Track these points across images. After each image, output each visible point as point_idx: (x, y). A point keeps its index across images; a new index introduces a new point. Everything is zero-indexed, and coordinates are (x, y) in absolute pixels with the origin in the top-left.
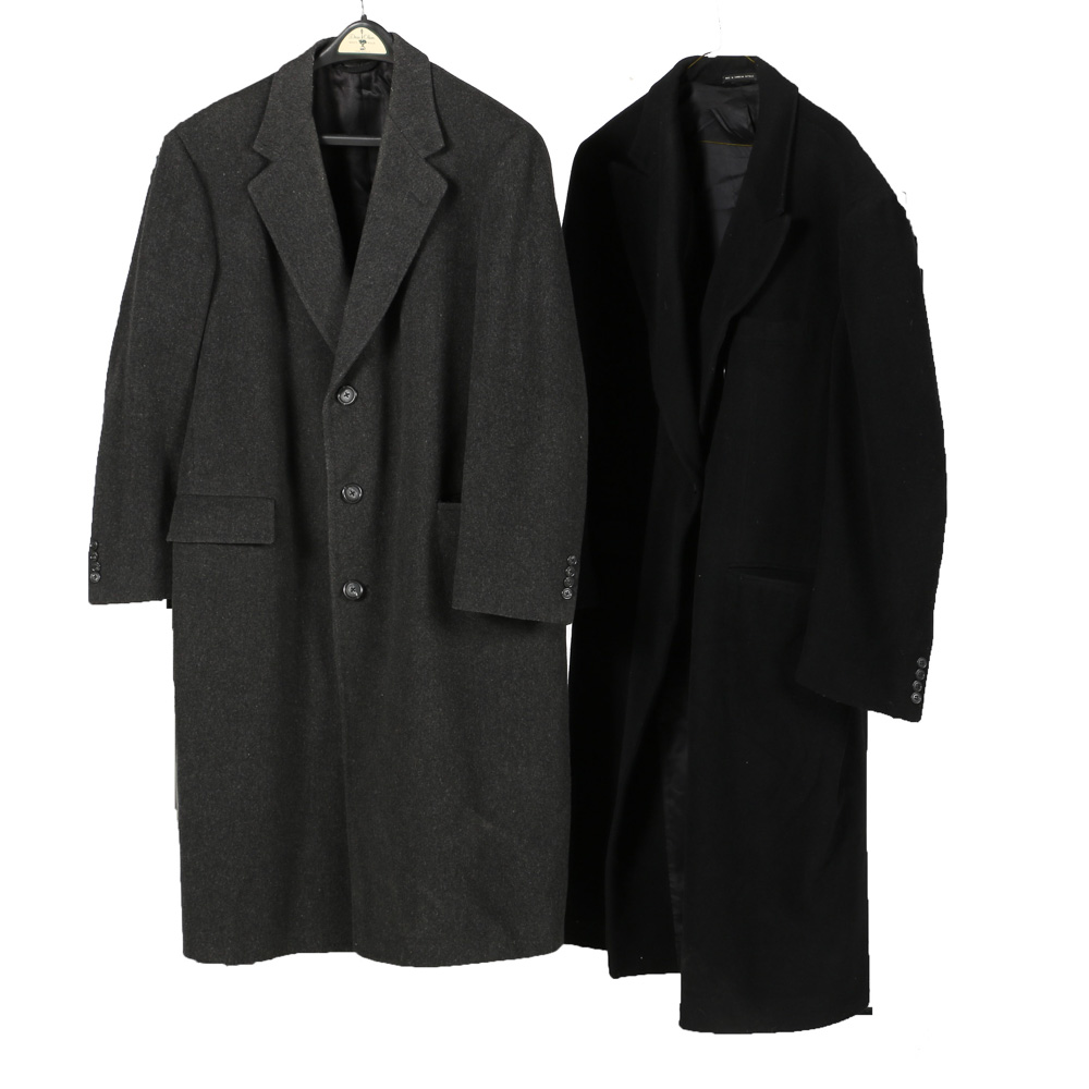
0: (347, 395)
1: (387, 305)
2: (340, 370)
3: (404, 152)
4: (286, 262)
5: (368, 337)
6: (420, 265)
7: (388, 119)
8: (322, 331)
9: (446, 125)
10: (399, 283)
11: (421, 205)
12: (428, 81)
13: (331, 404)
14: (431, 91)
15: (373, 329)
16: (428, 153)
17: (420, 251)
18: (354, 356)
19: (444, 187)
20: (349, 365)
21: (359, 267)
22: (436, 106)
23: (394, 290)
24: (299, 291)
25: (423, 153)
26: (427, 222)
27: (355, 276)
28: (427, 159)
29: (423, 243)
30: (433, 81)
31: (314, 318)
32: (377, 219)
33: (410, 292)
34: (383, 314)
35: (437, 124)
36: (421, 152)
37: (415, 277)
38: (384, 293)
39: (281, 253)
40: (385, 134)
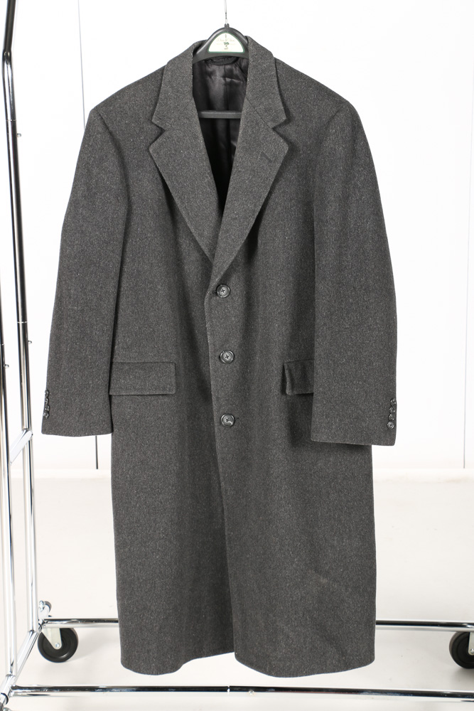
0: (223, 291)
1: (248, 232)
2: (216, 276)
3: (257, 124)
4: (177, 200)
5: (235, 254)
6: (271, 202)
7: (246, 100)
8: (203, 247)
9: (288, 103)
10: (255, 217)
11: (270, 161)
12: (274, 73)
13: (210, 298)
14: (276, 79)
15: (238, 248)
16: (274, 125)
17: (270, 193)
18: (226, 267)
19: (286, 148)
20: (222, 273)
21: (228, 205)
22: (280, 91)
23: (252, 221)
24: (187, 220)
25: (271, 125)
26: (275, 173)
27: (225, 211)
28: (274, 129)
29: (273, 188)
30: (277, 72)
31: (197, 238)
32: (240, 171)
33: (264, 222)
34: (245, 238)
35: (281, 104)
36: (269, 124)
37: (267, 211)
38: (246, 223)
39: (174, 194)
40: (244, 111)
